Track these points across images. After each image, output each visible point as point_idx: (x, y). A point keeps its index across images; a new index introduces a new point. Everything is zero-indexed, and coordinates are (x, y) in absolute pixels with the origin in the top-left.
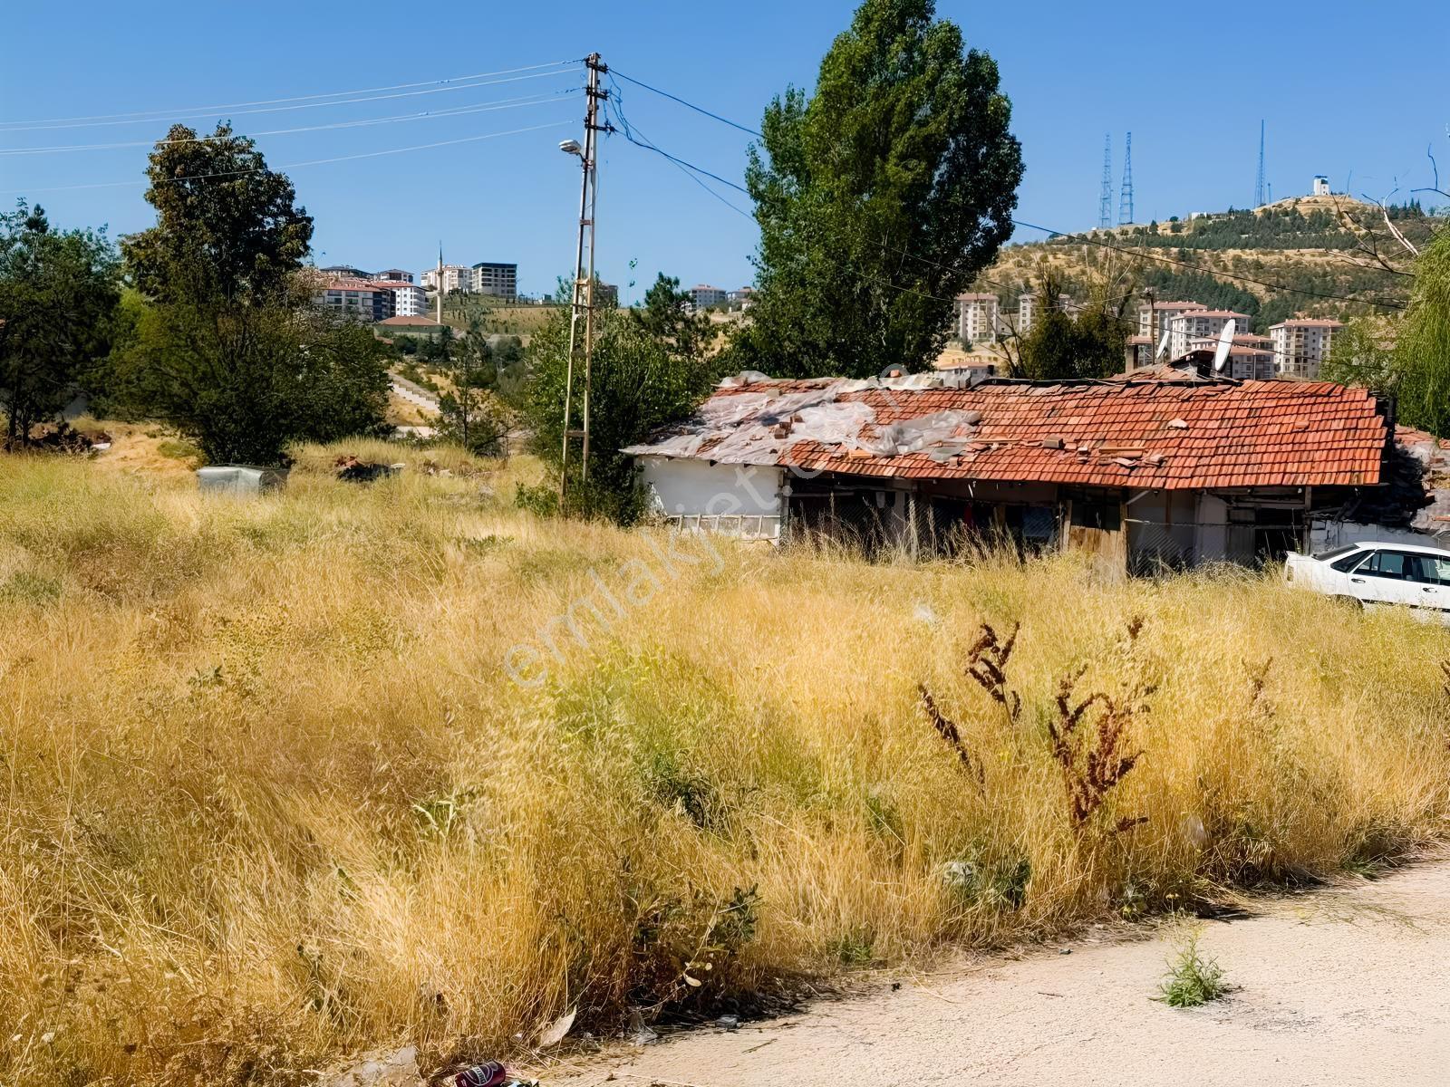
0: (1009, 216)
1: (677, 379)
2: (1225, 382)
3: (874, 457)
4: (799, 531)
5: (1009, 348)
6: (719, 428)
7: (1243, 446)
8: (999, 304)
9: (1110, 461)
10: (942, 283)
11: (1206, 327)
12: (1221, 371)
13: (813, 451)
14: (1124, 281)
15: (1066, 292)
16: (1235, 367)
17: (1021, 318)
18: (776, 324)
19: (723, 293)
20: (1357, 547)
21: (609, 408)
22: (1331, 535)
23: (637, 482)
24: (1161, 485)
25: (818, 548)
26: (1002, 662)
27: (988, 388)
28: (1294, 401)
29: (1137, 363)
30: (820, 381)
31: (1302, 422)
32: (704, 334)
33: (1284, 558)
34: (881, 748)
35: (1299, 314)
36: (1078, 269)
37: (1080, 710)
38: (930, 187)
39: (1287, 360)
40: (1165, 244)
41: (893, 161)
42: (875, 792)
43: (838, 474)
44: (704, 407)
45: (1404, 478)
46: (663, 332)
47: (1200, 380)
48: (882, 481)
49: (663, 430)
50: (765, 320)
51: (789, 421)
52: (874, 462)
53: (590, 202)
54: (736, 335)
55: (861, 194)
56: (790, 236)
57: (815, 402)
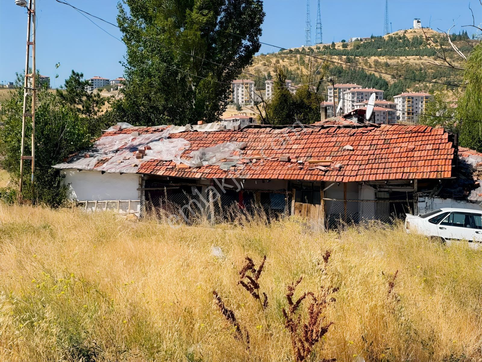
0: (258, 39)
1: (83, 127)
2: (372, 126)
3: (190, 168)
4: (149, 209)
5: (261, 108)
6: (106, 154)
7: (382, 159)
8: (255, 85)
9: (314, 168)
10: (224, 74)
11: (362, 97)
12: (369, 120)
13: (157, 165)
14: (319, 73)
15: (290, 79)
16: (376, 118)
17: (267, 93)
18: (136, 97)
19: (108, 81)
20: (441, 211)
21: (45, 144)
22: (428, 205)
23: (62, 184)
24: (341, 180)
25: (160, 218)
26: (257, 278)
27: (250, 130)
28: (407, 135)
29: (326, 116)
30: (160, 127)
31: (411, 146)
32: (97, 103)
33: (404, 218)
34: (194, 326)
35: (409, 90)
36: (295, 67)
37: (299, 302)
38: (216, 24)
39: (403, 114)
40: (340, 54)
41: (195, 11)
42: (191, 350)
43: (171, 178)
44: (97, 142)
45: (464, 174)
46: (75, 102)
47: (359, 125)
48: (194, 181)
49: (76, 155)
50: (130, 95)
51: (144, 149)
52: (190, 170)
53: (32, 32)
54: (114, 103)
55: (179, 28)
56: (142, 50)
57: (157, 138)
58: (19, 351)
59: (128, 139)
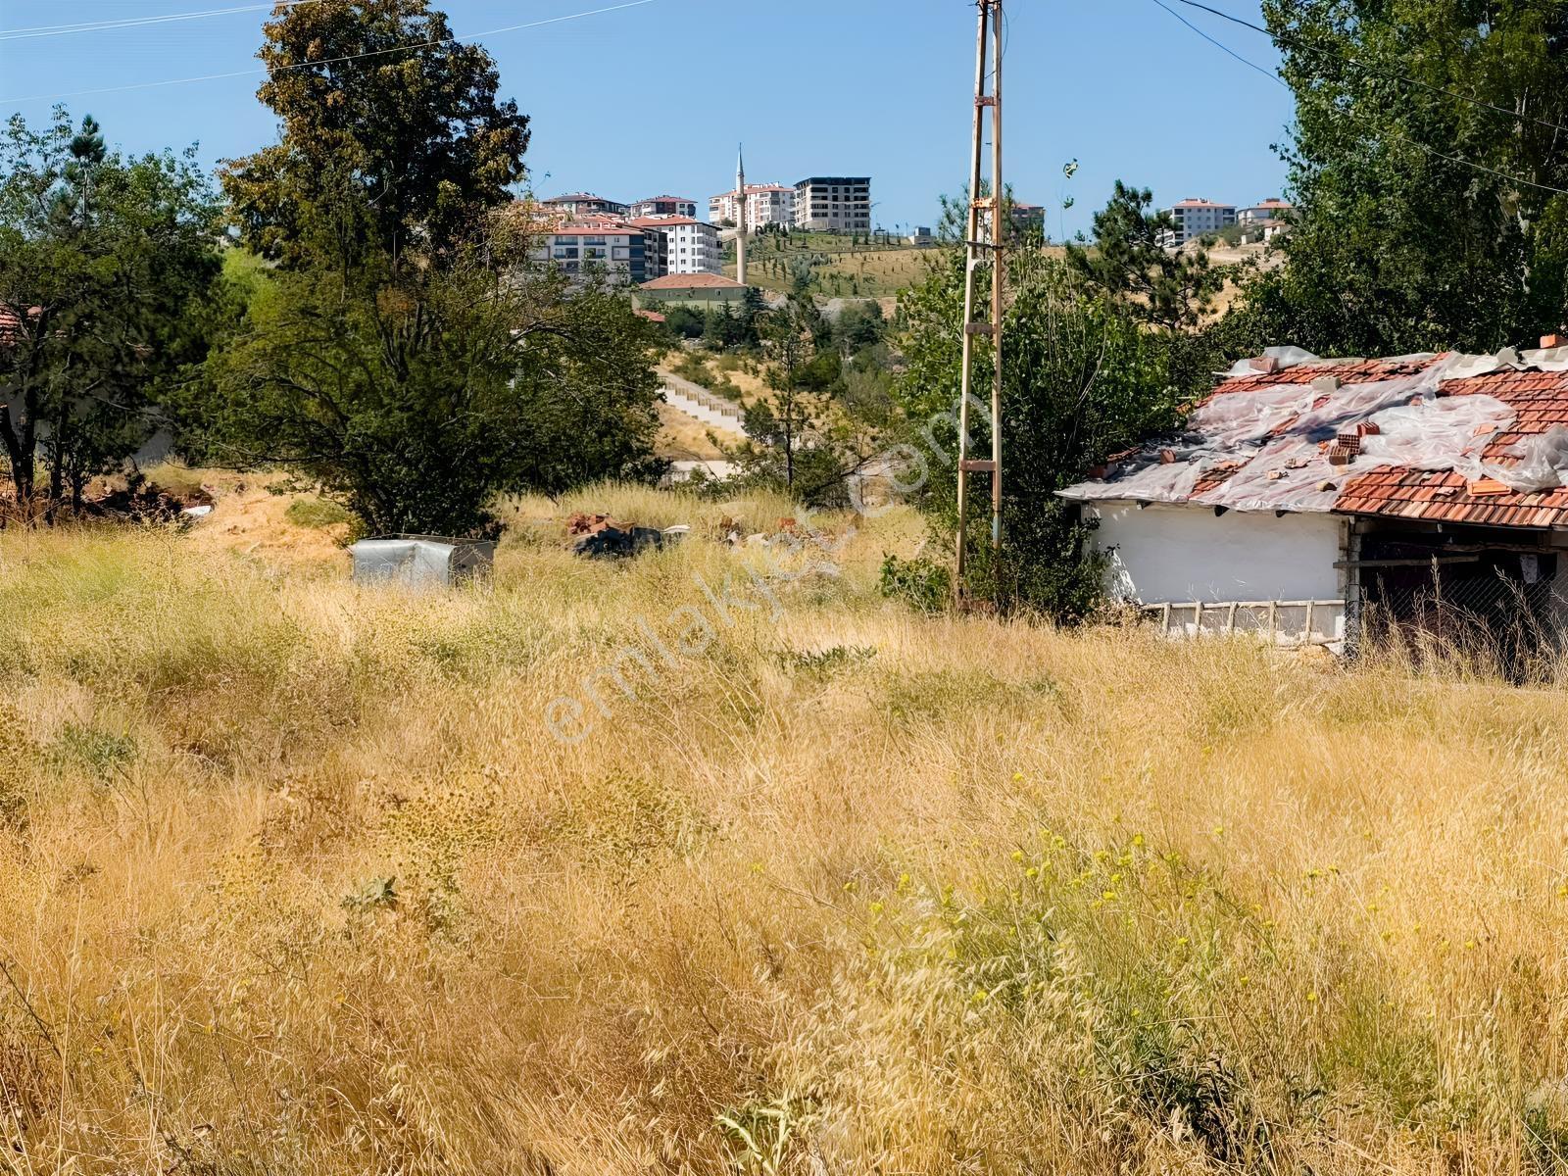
1: (1152, 365)
3: (1515, 492)
4: (1379, 630)
6: (1229, 450)
13: (1400, 485)
18: (1327, 261)
19: (1231, 211)
21: (1035, 421)
23: (1087, 548)
25: (1416, 657)
30: (1411, 359)
32: (1198, 284)
34: (1545, 1018)
42: (1537, 1098)
43: (1451, 526)
44: (1201, 414)
46: (1126, 285)
48: (1532, 537)
49: (1130, 456)
50: (1308, 256)
51: (1355, 432)
52: (1514, 500)
53: (991, 66)
54: (1255, 283)
55: (1475, 26)
56: (1348, 106)
57: (1402, 397)
58: (977, 1076)
59: (1301, 401)
